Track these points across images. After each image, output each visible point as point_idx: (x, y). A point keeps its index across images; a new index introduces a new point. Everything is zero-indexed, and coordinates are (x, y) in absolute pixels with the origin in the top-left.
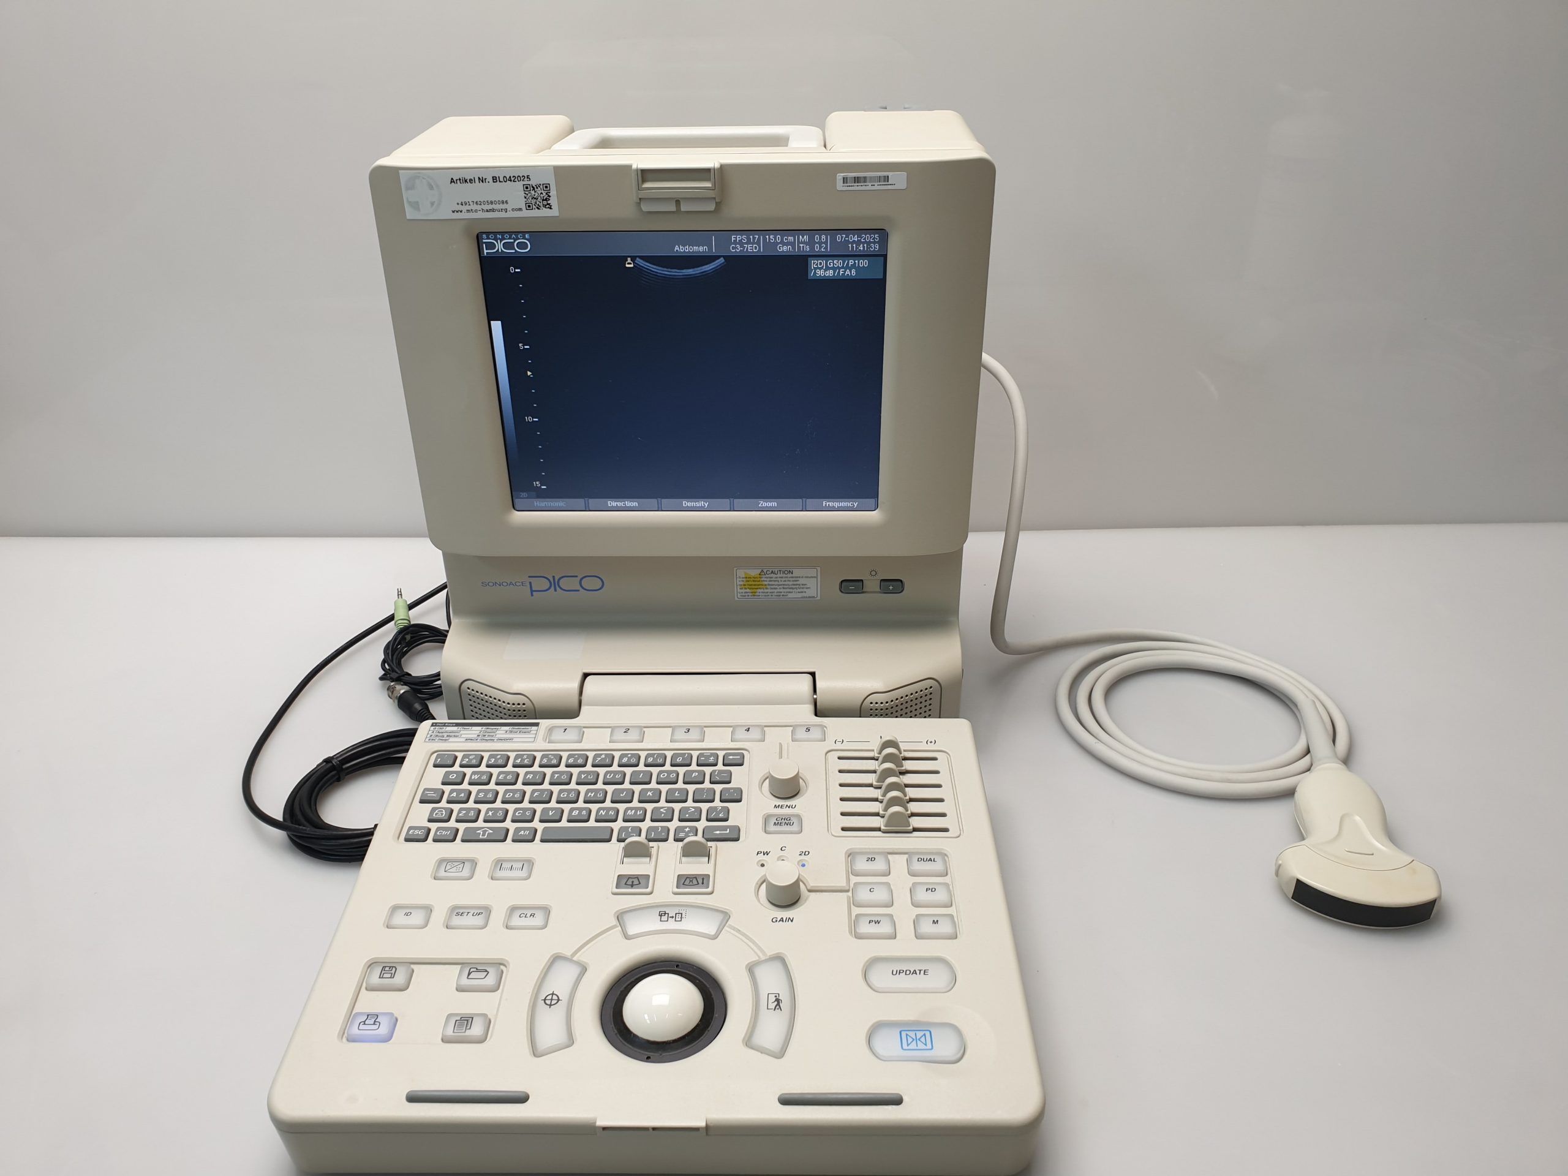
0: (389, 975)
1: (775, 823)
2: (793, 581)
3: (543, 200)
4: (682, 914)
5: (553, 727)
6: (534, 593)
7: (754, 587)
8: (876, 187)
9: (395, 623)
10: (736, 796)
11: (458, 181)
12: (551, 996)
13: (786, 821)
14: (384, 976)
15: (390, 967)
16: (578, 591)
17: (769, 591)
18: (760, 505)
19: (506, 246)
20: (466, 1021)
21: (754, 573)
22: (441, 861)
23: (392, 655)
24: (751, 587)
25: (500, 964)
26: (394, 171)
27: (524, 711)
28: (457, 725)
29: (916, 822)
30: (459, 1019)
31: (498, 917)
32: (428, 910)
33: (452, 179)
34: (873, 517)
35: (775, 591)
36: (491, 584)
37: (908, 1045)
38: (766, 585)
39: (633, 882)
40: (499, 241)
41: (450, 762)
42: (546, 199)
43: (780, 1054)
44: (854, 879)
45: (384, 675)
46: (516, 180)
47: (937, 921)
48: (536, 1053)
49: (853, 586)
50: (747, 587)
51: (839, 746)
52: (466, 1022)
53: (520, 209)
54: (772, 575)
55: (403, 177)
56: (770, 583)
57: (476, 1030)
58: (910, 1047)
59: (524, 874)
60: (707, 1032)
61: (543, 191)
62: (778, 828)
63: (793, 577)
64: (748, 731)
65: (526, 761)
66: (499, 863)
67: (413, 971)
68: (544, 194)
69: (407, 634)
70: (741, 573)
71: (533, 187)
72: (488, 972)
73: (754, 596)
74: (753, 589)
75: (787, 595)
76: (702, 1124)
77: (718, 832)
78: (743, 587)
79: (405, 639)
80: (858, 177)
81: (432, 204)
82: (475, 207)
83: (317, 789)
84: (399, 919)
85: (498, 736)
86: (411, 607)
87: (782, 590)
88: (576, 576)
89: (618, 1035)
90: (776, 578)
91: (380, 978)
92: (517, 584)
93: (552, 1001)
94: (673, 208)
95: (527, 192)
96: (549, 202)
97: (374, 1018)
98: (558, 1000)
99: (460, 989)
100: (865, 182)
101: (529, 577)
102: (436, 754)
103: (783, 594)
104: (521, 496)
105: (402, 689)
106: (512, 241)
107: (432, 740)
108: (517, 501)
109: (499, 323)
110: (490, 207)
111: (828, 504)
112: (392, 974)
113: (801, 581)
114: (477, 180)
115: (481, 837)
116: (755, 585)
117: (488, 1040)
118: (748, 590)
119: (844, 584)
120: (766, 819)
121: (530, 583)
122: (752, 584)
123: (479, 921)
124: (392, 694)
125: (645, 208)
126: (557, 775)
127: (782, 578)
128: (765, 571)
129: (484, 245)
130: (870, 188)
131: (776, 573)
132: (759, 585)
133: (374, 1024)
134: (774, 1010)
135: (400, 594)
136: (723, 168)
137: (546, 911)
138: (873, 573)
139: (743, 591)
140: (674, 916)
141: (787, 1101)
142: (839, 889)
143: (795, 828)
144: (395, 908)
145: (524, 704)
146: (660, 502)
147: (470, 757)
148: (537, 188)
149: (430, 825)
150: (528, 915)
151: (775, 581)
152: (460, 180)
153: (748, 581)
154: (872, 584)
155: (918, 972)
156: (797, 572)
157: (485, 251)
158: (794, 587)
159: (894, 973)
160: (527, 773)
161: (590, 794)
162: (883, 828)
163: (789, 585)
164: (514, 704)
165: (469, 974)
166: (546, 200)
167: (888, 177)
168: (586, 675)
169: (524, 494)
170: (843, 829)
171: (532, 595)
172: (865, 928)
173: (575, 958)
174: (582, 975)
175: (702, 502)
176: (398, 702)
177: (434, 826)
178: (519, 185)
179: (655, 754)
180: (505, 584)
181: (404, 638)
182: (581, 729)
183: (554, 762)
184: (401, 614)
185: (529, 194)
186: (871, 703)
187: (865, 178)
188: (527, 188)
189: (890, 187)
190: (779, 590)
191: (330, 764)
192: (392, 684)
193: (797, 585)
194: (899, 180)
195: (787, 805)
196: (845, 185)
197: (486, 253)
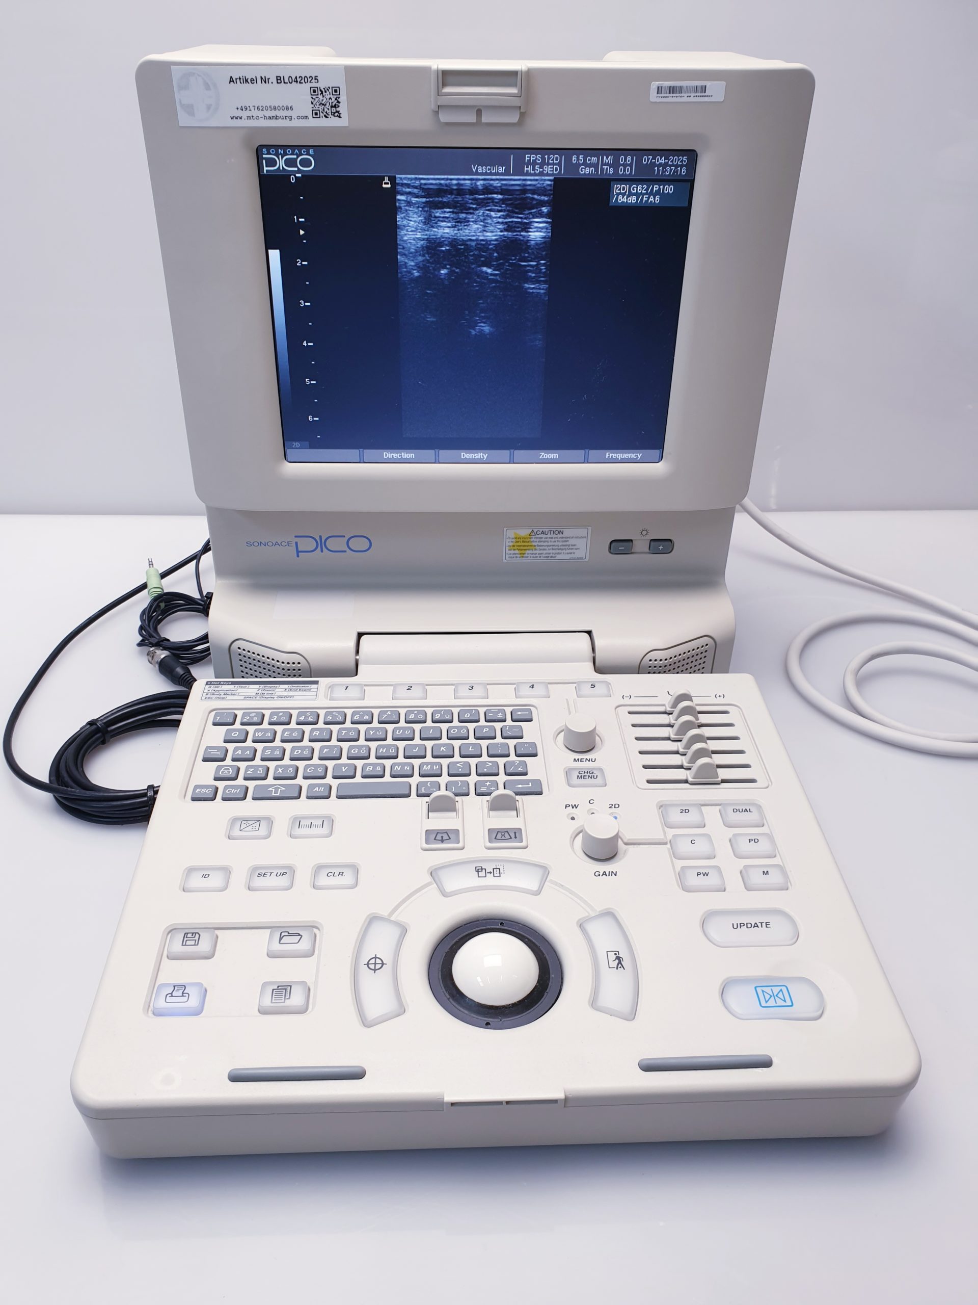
0: (193, 942)
1: (578, 776)
2: (562, 541)
3: (332, 107)
4: (499, 869)
5: (333, 685)
6: (300, 554)
7: (522, 548)
8: (692, 99)
9: (149, 592)
10: (531, 751)
11: (238, 81)
12: (374, 959)
13: (589, 774)
14: (187, 944)
15: (193, 933)
16: (345, 551)
17: (538, 552)
18: (540, 457)
19: (289, 163)
20: (283, 989)
21: (524, 533)
22: (235, 820)
23: (149, 622)
24: (519, 548)
25: (312, 927)
26: (166, 66)
27: (299, 670)
28: (233, 683)
29: (723, 774)
30: (276, 988)
31: (303, 877)
32: (227, 871)
33: (231, 77)
34: (657, 469)
35: (545, 552)
36: (256, 544)
37: (766, 1002)
38: (535, 546)
39: (442, 837)
40: (280, 157)
41: (230, 720)
42: (335, 105)
43: (631, 1015)
44: (671, 833)
45: (142, 641)
46: (303, 81)
47: (767, 872)
48: (367, 1023)
49: (621, 546)
50: (516, 548)
51: (627, 701)
52: (284, 990)
53: (306, 117)
54: (543, 535)
55: (176, 73)
56: (540, 544)
57: (296, 999)
58: (768, 1004)
59: (325, 830)
60: (546, 994)
61: (332, 96)
62: (582, 781)
63: (563, 538)
64: (533, 687)
65: (310, 718)
66: (298, 821)
67: (217, 937)
68: (333, 99)
69: (161, 602)
70: (511, 533)
71: (321, 90)
72: (302, 936)
73: (522, 557)
74: (522, 550)
75: (555, 557)
76: (560, 1095)
77: (520, 786)
78: (512, 548)
79: (160, 606)
80: (673, 87)
81: (209, 107)
82: (256, 113)
83: (82, 752)
84: (196, 881)
85: (277, 694)
86: (164, 575)
87: (551, 551)
88: (344, 536)
89: (451, 1000)
90: (547, 538)
91: (182, 945)
92: (283, 544)
93: (376, 964)
94: (472, 118)
95: (314, 97)
96: (338, 109)
97: (181, 989)
98: (383, 964)
99: (271, 955)
100: (681, 92)
101: (296, 537)
102: (213, 713)
103: (551, 555)
104: (294, 447)
105: (162, 654)
106: (295, 157)
107: (209, 698)
108: (289, 451)
109: (278, 251)
110: (273, 113)
111: (611, 455)
112: (195, 940)
113: (571, 542)
114: (259, 80)
115: (273, 794)
116: (524, 546)
117: (307, 1012)
118: (517, 552)
119: (613, 544)
120: (568, 772)
121: (296, 543)
122: (522, 544)
123: (283, 881)
124: (152, 659)
125: (444, 117)
126: (344, 732)
127: (552, 538)
128: (535, 531)
129: (264, 161)
130: (685, 99)
131: (546, 533)
132: (528, 546)
133: (183, 996)
134: (617, 969)
135: (151, 564)
136: (529, 73)
137: (355, 869)
138: (644, 533)
139: (512, 552)
140: (492, 872)
141: (649, 1067)
142: (657, 841)
143: (599, 781)
144: (190, 870)
145: (299, 663)
146: (437, 453)
147: (251, 715)
148: (326, 92)
149: (218, 783)
150: (337, 874)
151: (545, 542)
152: (240, 79)
153: (518, 542)
154: (641, 545)
155: (759, 925)
156: (567, 532)
157: (265, 169)
158: (563, 547)
159: (735, 926)
160: (312, 730)
161: (381, 750)
162: (690, 779)
163: (558, 546)
164: (288, 663)
165: (281, 938)
166: (335, 106)
167: (706, 86)
168: (360, 635)
169: (297, 444)
170: (649, 782)
171: (298, 556)
172: (693, 880)
173: (392, 918)
174: (403, 936)
175: (482, 454)
176: (159, 667)
177: (221, 785)
178: (306, 88)
179: (442, 710)
180: (270, 544)
181: (158, 606)
182: (363, 687)
183: (340, 719)
184: (154, 582)
185: (317, 99)
186: (650, 660)
187: (681, 88)
188: (314, 91)
189: (706, 99)
190: (547, 551)
191: (94, 727)
192: (152, 649)
193: (566, 545)
194: (717, 91)
195: (586, 759)
196: (659, 95)
197: (267, 171)
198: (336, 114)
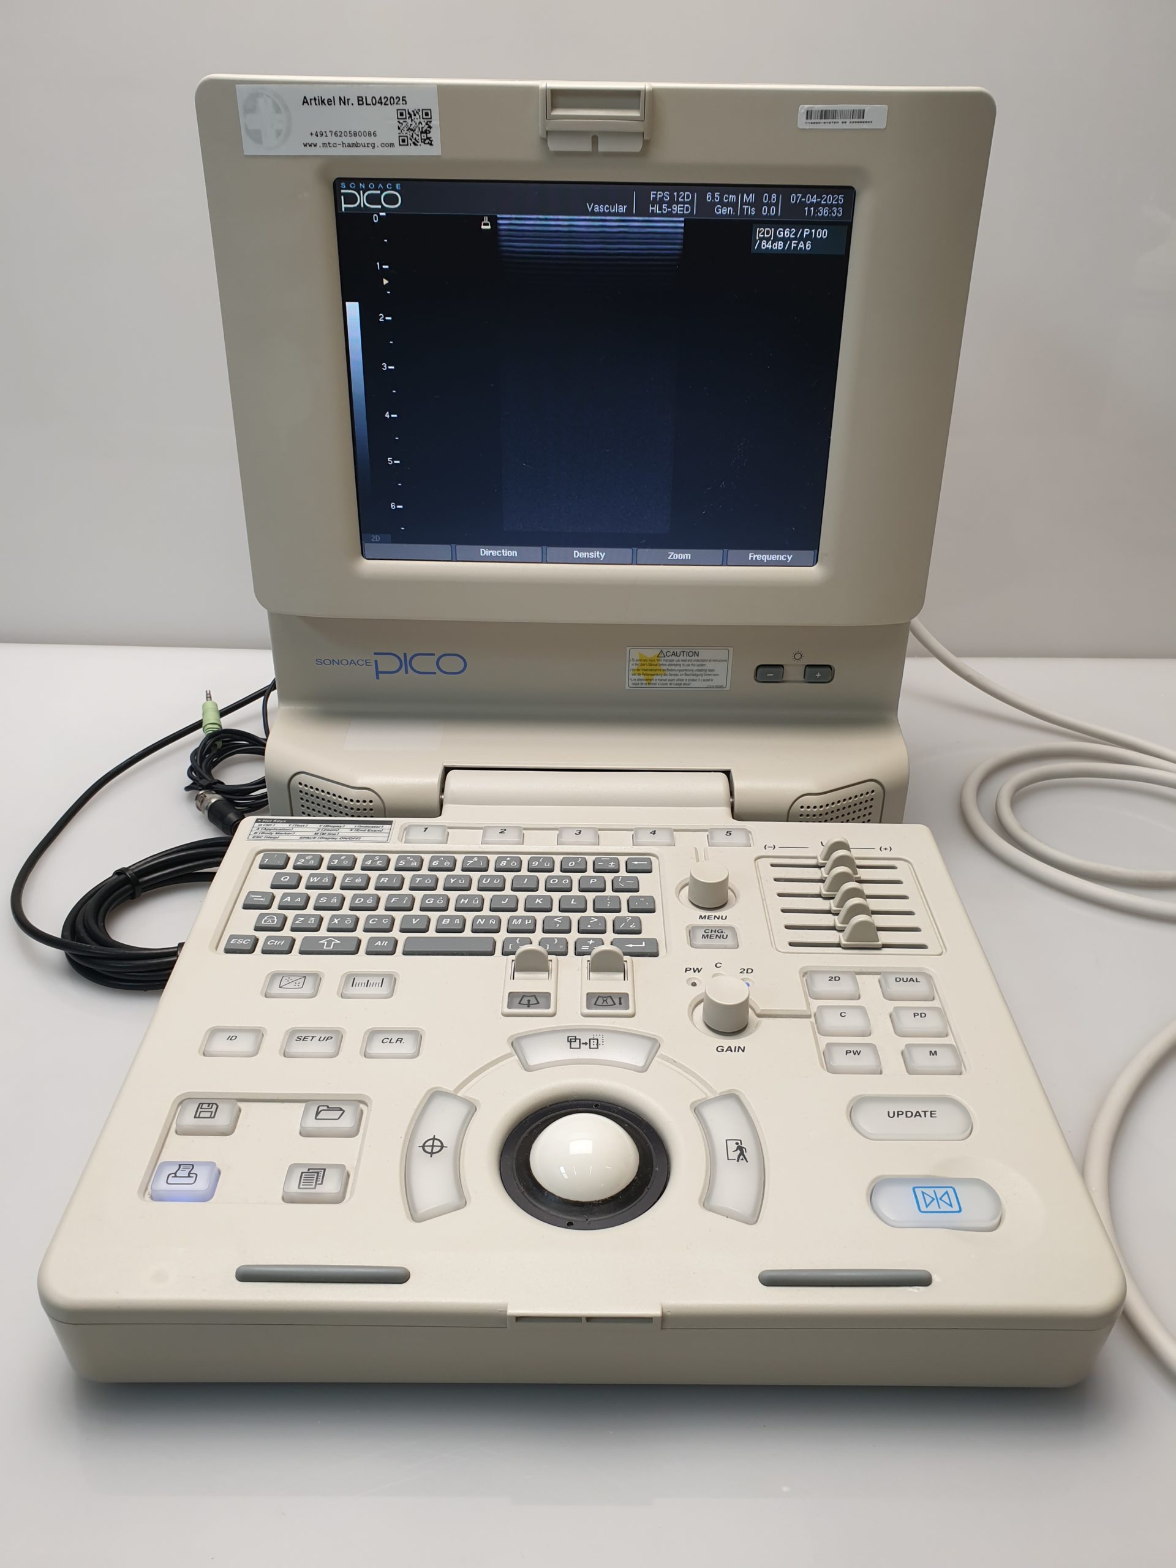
0: (208, 1115)
1: (703, 935)
2: (698, 665)
3: (422, 132)
4: (597, 1040)
5: (409, 826)
6: (380, 675)
7: (649, 672)
8: (848, 126)
9: (203, 730)
10: (647, 905)
11: (313, 101)
12: (432, 1141)
13: (717, 933)
14: (201, 1116)
15: (209, 1104)
16: (435, 673)
17: (668, 677)
18: (669, 558)
19: (372, 199)
20: (314, 1174)
21: (651, 654)
22: (274, 975)
23: (201, 762)
24: (645, 672)
25: (360, 1101)
26: (230, 86)
27: (371, 810)
28: (288, 821)
29: (884, 937)
30: (307, 1171)
31: (353, 1043)
32: (259, 1033)
33: (305, 98)
34: (812, 573)
35: (676, 678)
36: (327, 662)
37: (927, 1206)
38: (664, 670)
39: (529, 1001)
40: (361, 192)
41: (281, 863)
42: (426, 130)
43: (753, 1218)
44: (815, 1004)
45: (191, 784)
46: (388, 102)
47: (936, 1052)
48: (415, 1216)
49: (768, 673)
50: (641, 672)
51: (770, 852)
52: (316, 1174)
53: (392, 145)
54: (673, 657)
55: (242, 92)
56: (670, 668)
57: (330, 1185)
58: (929, 1209)
59: (384, 990)
60: (646, 1190)
61: (422, 120)
62: (708, 941)
63: (698, 661)
64: (654, 834)
65: (378, 862)
66: (351, 979)
67: (240, 1111)
68: (424, 124)
69: (218, 740)
70: (635, 654)
72: (344, 1111)
73: (649, 684)
74: (648, 675)
75: (689, 684)
76: (656, 1312)
77: (631, 946)
78: (636, 672)
79: (216, 745)
80: (826, 111)
81: (279, 133)
82: (333, 139)
83: (106, 904)
84: (221, 1044)
85: (340, 834)
87: (684, 677)
88: (433, 654)
89: (526, 1194)
90: (679, 661)
91: (195, 1117)
92: (360, 662)
93: (433, 1147)
94: (587, 147)
95: (401, 121)
96: (429, 136)
97: (189, 1169)
98: (442, 1147)
99: (305, 1133)
100: (834, 117)
101: (375, 654)
102: (262, 854)
103: (684, 682)
104: (372, 540)
105: (213, 798)
106: (379, 192)
107: (258, 837)
108: (367, 545)
109: (357, 304)
110: (353, 140)
111: (755, 556)
112: (212, 1112)
113: (709, 666)
114: (337, 101)
115: (325, 948)
116: (651, 670)
117: (345, 1201)
118: (642, 677)
119: (760, 670)
120: (691, 931)
121: (376, 661)
122: (648, 668)
123: (327, 1047)
124: (201, 804)
125: (554, 146)
126: (419, 879)
127: (685, 661)
128: (665, 651)
129: (342, 197)
130: (840, 126)
131: (678, 654)
132: (655, 670)
133: (189, 1176)
134: (738, 1161)
135: (209, 697)
136: (653, 93)
137: (417, 1035)
138: (798, 656)
139: (637, 677)
140: (588, 1042)
141: (770, 1281)
142: (798, 1013)
143: (729, 941)
144: (214, 1032)
145: (371, 801)
146: (544, 551)
147: (307, 858)
148: (415, 115)
149: (258, 934)
150: (394, 1040)
151: (676, 665)
152: (315, 99)
153: (644, 665)
154: (794, 671)
155: (922, 1114)
156: (704, 654)
157: (344, 206)
158: (699, 673)
159: (891, 1115)
160: (380, 876)
161: (463, 900)
162: (843, 942)
163: (692, 670)
164: (358, 801)
165: (318, 1113)
166: (426, 132)
167: (864, 111)
168: (447, 770)
169: (377, 537)
170: (791, 944)
171: (378, 678)
172: (840, 1059)
173: (460, 1094)
174: (470, 1115)
175: (598, 553)
176: (209, 813)
177: (262, 936)
178: (392, 110)
179: (541, 857)
180: (344, 662)
181: (214, 745)
182: (446, 829)
183: (415, 864)
184: (211, 718)
185: (404, 124)
186: (802, 807)
187: (835, 112)
188: (402, 114)
189: (865, 126)
190: (680, 677)
191: (123, 876)
192: (201, 792)
193: (702, 670)
194: (877, 117)
195: (715, 916)
196: (809, 121)
197: (345, 208)
198: (427, 141)
